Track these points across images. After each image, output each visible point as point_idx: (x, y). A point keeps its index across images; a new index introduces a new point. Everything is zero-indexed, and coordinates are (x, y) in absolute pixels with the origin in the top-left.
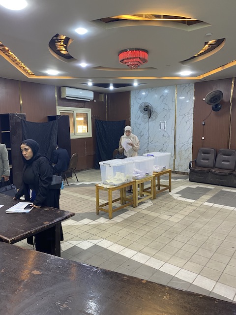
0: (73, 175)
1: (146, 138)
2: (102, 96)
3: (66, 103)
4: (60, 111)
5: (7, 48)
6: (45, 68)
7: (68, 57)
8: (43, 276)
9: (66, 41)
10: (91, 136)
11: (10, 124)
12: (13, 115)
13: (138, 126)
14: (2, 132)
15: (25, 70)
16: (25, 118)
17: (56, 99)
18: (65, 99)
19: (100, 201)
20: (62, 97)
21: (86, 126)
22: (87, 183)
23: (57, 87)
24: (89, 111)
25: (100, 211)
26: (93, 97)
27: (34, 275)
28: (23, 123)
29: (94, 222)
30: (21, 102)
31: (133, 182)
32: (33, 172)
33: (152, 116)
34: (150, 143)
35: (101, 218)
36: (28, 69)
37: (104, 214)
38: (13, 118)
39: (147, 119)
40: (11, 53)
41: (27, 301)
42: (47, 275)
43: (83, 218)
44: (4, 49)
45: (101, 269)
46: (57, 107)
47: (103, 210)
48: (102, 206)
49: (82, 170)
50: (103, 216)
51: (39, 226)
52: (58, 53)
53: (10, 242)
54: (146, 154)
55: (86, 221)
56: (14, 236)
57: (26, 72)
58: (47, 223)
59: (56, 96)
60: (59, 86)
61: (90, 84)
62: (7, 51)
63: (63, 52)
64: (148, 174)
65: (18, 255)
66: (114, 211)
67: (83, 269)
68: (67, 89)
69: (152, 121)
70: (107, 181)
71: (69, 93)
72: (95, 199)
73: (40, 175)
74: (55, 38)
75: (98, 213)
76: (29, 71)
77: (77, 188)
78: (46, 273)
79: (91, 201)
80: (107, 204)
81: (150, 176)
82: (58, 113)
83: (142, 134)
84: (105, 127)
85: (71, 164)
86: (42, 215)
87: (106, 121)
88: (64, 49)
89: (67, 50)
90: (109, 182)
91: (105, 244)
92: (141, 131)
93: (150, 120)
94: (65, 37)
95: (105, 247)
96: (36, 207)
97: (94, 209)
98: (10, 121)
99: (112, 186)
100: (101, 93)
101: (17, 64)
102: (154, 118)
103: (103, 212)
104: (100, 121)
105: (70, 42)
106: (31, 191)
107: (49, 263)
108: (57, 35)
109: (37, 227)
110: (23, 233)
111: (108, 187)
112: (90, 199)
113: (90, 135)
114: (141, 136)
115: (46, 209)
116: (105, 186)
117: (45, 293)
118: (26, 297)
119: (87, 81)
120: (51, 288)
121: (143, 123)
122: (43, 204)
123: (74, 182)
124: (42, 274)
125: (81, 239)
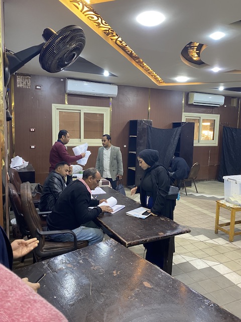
0: (193, 184)
2: (235, 101)
3: (193, 108)
4: (185, 117)
5: (141, 60)
6: (175, 75)
7: (200, 63)
8: (154, 291)
9: (200, 47)
10: (217, 145)
11: (138, 130)
12: (141, 121)
14: (130, 136)
15: (156, 78)
16: (151, 124)
17: (183, 105)
18: (192, 105)
19: (220, 218)
20: (189, 103)
21: (212, 132)
22: (208, 196)
23: (185, 92)
24: (217, 118)
25: (219, 230)
26: (224, 102)
27: (145, 287)
28: (149, 129)
29: (211, 241)
30: (149, 108)
32: (152, 180)
35: (220, 238)
36: (158, 77)
37: (223, 235)
38: (140, 124)
40: (145, 64)
41: (136, 311)
42: (157, 291)
43: (199, 234)
44: (140, 61)
45: (214, 304)
46: (183, 113)
47: (223, 230)
48: (222, 225)
49: (203, 180)
50: (222, 236)
51: (154, 235)
52: (190, 60)
53: (127, 246)
55: (202, 238)
56: (131, 240)
57: (156, 80)
58: (161, 234)
59: (183, 102)
60: (187, 92)
61: (221, 88)
62: (142, 63)
63: (195, 59)
65: (133, 261)
66: (236, 234)
67: (193, 297)
68: (196, 95)
71: (198, 98)
72: (214, 215)
73: (158, 184)
74: (188, 46)
75: (216, 232)
76: (160, 79)
77: (195, 200)
78: (156, 288)
79: (210, 217)
80: (228, 224)
82: (184, 120)
84: (234, 134)
85: (192, 173)
86: (158, 225)
87: (236, 129)
88: (196, 55)
89: (199, 56)
90: (233, 200)
91: (221, 269)
94: (198, 44)
95: (222, 273)
96: (153, 215)
97: (212, 226)
98: (138, 127)
99: (237, 205)
100: (233, 97)
101: (149, 73)
103: (222, 233)
104: (229, 128)
105: (204, 48)
106: (148, 198)
107: (159, 278)
108: (191, 43)
109: (152, 236)
110: (139, 239)
111: (231, 206)
112: (209, 214)
113: (215, 143)
115: (162, 219)
116: (228, 204)
117: (153, 309)
118: (136, 307)
119: (219, 86)
120: (159, 307)
122: (160, 213)
123: (193, 192)
124: (152, 288)
125: (196, 256)
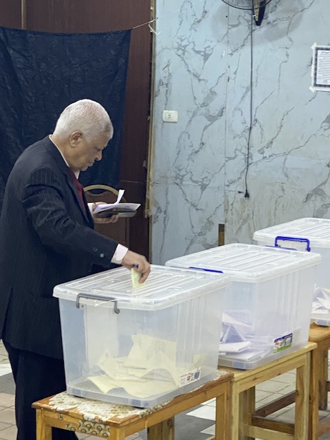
1: (239, 128)
13: (195, 62)
31: (222, 381)
33: (270, 16)
34: (256, 157)
39: (244, 29)
54: (269, 234)
64: (286, 340)
69: (271, 38)
70: (94, 380)
81: (297, 347)
83: (214, 108)
84: (19, 61)
90: (104, 387)
92: (213, 93)
93: (260, 31)
99: (124, 407)
102: (283, 25)
114: (212, 119)
121: (221, 50)
